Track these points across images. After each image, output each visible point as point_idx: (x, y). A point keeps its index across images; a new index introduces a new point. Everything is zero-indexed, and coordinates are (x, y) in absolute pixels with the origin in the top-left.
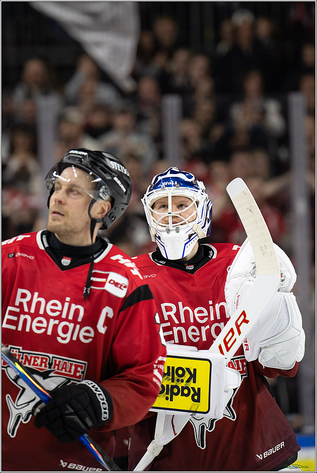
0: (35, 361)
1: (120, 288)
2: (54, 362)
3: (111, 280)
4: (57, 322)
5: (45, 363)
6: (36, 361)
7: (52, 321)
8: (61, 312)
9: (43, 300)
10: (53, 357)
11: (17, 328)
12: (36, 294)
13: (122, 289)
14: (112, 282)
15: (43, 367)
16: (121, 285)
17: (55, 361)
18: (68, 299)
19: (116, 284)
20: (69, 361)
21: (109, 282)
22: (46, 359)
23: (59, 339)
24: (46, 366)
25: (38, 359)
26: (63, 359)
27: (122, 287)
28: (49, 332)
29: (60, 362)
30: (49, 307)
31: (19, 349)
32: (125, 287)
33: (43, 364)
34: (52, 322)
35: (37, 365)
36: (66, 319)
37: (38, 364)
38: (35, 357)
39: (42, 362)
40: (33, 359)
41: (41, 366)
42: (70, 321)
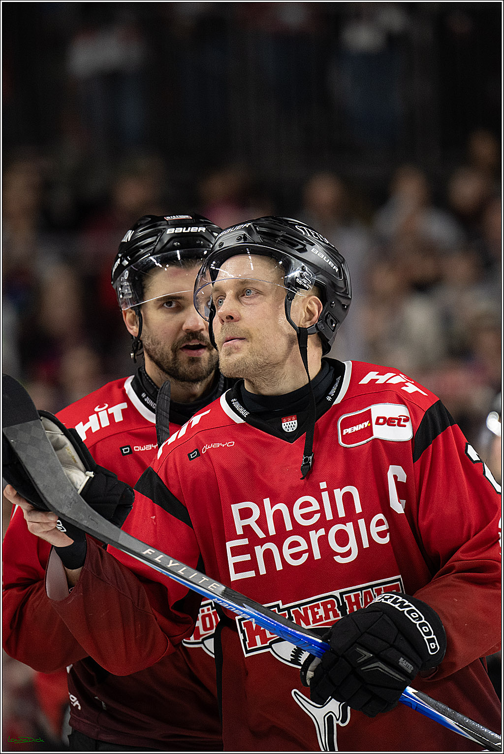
0: (314, 614)
1: (399, 425)
2: (346, 601)
3: (378, 418)
4: (322, 532)
5: (332, 609)
6: (317, 613)
7: (312, 534)
8: (322, 510)
9: (282, 507)
10: (341, 594)
11: (257, 572)
12: (267, 502)
13: (405, 426)
14: (381, 421)
15: (332, 619)
16: (399, 420)
17: (349, 598)
18: (323, 485)
19: (389, 422)
20: (371, 587)
21: (377, 423)
22: (332, 603)
23: (338, 559)
24: (336, 615)
25: (319, 608)
26: (360, 589)
27: (402, 423)
28: (317, 555)
29: (356, 596)
30: (298, 512)
31: (278, 606)
32: (406, 420)
33: (331, 613)
34: (314, 536)
35: (321, 619)
36: (337, 520)
37: (321, 617)
38: (312, 608)
39: (326, 611)
40: (309, 612)
41: (328, 617)
42: (343, 521)
